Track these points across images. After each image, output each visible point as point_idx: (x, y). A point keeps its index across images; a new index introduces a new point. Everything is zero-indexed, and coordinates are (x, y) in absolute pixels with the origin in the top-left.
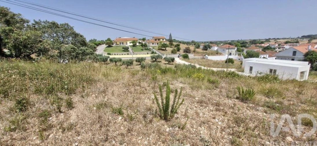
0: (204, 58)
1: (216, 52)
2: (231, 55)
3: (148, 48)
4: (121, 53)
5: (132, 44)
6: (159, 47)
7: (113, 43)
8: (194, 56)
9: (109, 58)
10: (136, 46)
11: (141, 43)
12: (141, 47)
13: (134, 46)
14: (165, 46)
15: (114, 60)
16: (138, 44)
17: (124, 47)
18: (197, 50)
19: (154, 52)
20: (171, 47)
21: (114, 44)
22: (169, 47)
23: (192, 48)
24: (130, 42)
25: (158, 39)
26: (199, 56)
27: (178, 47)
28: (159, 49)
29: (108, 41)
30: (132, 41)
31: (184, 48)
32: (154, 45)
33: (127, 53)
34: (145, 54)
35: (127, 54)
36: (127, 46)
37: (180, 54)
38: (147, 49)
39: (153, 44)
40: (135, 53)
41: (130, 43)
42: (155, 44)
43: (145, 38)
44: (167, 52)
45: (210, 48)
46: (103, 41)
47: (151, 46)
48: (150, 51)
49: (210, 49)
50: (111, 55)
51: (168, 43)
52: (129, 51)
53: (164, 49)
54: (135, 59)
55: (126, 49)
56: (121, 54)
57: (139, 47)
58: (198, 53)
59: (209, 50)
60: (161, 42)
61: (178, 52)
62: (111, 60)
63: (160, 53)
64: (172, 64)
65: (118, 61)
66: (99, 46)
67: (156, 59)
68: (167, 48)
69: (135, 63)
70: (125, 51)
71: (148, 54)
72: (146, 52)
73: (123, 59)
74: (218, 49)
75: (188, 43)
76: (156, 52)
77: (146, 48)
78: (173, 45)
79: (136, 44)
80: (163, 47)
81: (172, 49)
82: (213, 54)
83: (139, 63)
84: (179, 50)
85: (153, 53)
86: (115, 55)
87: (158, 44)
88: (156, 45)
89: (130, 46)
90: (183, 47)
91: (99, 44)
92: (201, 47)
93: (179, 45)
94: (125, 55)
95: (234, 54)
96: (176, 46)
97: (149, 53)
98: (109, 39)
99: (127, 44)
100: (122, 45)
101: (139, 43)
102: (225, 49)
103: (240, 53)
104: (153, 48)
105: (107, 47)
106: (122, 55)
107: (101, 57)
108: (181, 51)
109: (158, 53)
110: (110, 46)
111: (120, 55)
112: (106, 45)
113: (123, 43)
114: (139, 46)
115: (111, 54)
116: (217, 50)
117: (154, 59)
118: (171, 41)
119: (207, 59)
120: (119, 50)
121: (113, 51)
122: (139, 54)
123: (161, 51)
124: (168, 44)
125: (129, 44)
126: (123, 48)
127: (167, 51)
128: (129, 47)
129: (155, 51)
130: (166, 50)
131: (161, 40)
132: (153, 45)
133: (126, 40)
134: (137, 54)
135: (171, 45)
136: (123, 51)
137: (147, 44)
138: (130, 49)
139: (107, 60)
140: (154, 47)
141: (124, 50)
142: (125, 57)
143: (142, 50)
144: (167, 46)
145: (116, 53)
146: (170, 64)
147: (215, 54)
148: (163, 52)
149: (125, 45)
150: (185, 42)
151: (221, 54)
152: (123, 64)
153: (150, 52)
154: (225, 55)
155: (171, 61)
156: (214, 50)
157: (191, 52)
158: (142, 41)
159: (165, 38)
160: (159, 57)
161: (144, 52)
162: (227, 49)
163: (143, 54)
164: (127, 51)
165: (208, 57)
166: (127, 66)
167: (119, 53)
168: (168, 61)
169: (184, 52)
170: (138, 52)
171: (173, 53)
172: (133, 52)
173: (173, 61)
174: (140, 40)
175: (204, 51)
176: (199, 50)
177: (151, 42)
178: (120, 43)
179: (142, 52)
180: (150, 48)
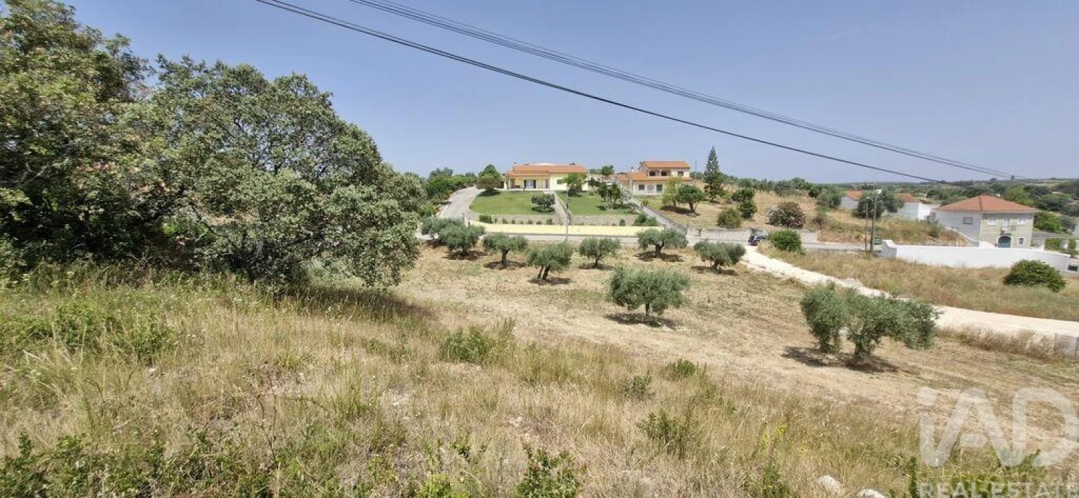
0: (876, 254)
1: (928, 229)
2: (1009, 246)
3: (625, 202)
4: (526, 218)
5: (564, 187)
6: (665, 201)
7: (502, 183)
8: (822, 240)
9: (483, 233)
10: (581, 194)
11: (597, 184)
12: (599, 197)
13: (574, 192)
14: (689, 196)
15: (499, 243)
16: (585, 187)
17: (538, 195)
18: (831, 215)
19: (648, 217)
20: (714, 202)
21: (505, 185)
22: (705, 200)
23: (808, 207)
24: (561, 178)
25: (661, 170)
26: (843, 240)
27: (747, 201)
28: (665, 208)
29: (487, 176)
30: (567, 176)
31: (775, 208)
32: (645, 192)
33: (547, 217)
34: (614, 225)
35: (545, 221)
36: (546, 192)
37: (754, 231)
38: (622, 206)
39: (642, 187)
40: (575, 217)
41: (559, 182)
42: (650, 188)
43: (612, 167)
44: (698, 218)
45: (892, 209)
46: (473, 175)
47: (635, 197)
48: (631, 213)
49: (895, 216)
50: (491, 223)
51: (701, 186)
52: (553, 210)
53: (687, 206)
54: (578, 241)
55: (544, 205)
56: (527, 220)
57: (590, 197)
58: (837, 228)
59: (887, 220)
60: (673, 182)
61: (745, 223)
62: (489, 244)
63: (671, 221)
64: (731, 273)
65: (512, 247)
66: (459, 191)
67: (659, 248)
68: (700, 207)
69: (576, 258)
70: (540, 211)
71: (622, 223)
72: (616, 216)
73: (531, 240)
74: (933, 214)
75: (781, 188)
76: (654, 219)
77: (618, 202)
78: (722, 194)
79: (579, 188)
80: (682, 202)
81: (720, 210)
82: (909, 234)
83: (592, 261)
84: (748, 212)
85: (642, 221)
86: (505, 222)
87: (659, 188)
88: (654, 192)
89: (557, 192)
90: (766, 203)
91: (461, 185)
92: (849, 202)
93: (750, 195)
94: (539, 223)
95: (1027, 240)
96: (735, 198)
97: (627, 222)
98: (490, 170)
99: (547, 186)
100: (530, 189)
101: (592, 183)
102: (976, 217)
103: (1053, 236)
104: (645, 204)
105: (483, 194)
106: (530, 223)
107: (458, 230)
108: (756, 216)
109: (663, 225)
110: (490, 192)
111: (522, 223)
112: (480, 188)
113: (535, 181)
114: (591, 194)
115: (493, 220)
116: (929, 221)
117: (652, 248)
118: (714, 180)
119: (893, 259)
120: (521, 207)
121: (498, 209)
122: (591, 225)
123: (674, 215)
124: (703, 191)
125: (555, 186)
126: (534, 200)
127: (698, 215)
128: (556, 196)
129: (650, 214)
130: (692, 211)
131: (674, 174)
132: (641, 193)
133: (547, 173)
134: (582, 224)
135: (713, 194)
136: (533, 209)
137: (621, 186)
138: (558, 205)
139: (474, 243)
140: (650, 200)
141: (536, 205)
142: (540, 232)
143: (602, 208)
144: (700, 199)
145: (509, 218)
146: (720, 272)
147: (923, 236)
148: (683, 219)
149: (541, 189)
151: (951, 238)
152: (530, 264)
153: (633, 218)
154: (977, 244)
155: (727, 258)
156: (913, 218)
157: (805, 226)
158: (601, 176)
159: (688, 168)
160: (672, 238)
161: (611, 217)
162: (987, 216)
163: (603, 225)
164: (547, 209)
165: (895, 249)
166: (544, 268)
167: (518, 218)
168: (711, 259)
169: (772, 224)
170: (587, 217)
171: (725, 224)
172: (569, 217)
173: (735, 261)
174: (593, 172)
175: (861, 223)
176: (840, 218)
177: (634, 181)
178: (525, 181)
179: (603, 217)
180: (633, 201)
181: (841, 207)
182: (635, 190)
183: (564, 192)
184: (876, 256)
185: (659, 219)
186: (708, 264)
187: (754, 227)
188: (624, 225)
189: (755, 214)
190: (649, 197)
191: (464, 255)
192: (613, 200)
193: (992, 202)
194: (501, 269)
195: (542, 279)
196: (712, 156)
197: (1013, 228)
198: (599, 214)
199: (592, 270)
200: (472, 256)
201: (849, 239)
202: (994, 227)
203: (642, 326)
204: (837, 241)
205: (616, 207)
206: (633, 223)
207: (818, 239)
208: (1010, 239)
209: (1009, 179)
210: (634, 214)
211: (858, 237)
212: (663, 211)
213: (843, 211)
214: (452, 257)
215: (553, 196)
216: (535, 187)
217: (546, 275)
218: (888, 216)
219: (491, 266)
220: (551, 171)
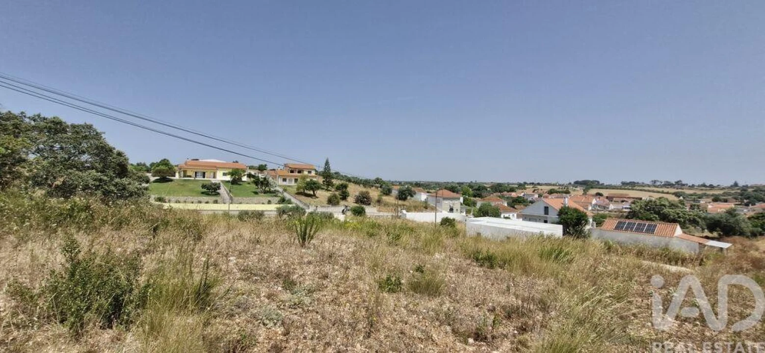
0: (399, 217)
1: (424, 205)
3: (272, 189)
4: (196, 199)
5: (228, 178)
6: (298, 189)
7: (175, 173)
8: (379, 211)
10: (241, 183)
11: (253, 176)
12: (254, 186)
13: (236, 182)
14: (313, 186)
16: (245, 179)
17: (207, 183)
18: (385, 198)
19: (287, 199)
20: (327, 190)
21: (177, 174)
22: (322, 189)
23: (374, 193)
24: (226, 172)
25: (297, 170)
26: (388, 211)
27: (344, 190)
28: (298, 194)
29: (162, 167)
30: (230, 171)
31: (357, 194)
32: (286, 183)
33: (214, 198)
34: (263, 204)
35: (212, 201)
36: (213, 181)
37: (346, 207)
38: (270, 192)
39: (284, 180)
40: (235, 199)
41: (224, 174)
42: (290, 181)
43: (266, 165)
44: (317, 199)
45: (412, 196)
47: (280, 186)
48: (276, 196)
49: (413, 199)
50: (165, 202)
51: (320, 180)
52: (219, 194)
53: (311, 192)
55: (212, 190)
56: (197, 201)
57: (248, 186)
58: (386, 205)
59: (410, 201)
60: (304, 178)
61: (342, 203)
63: (300, 201)
68: (319, 193)
70: (207, 194)
71: (269, 202)
72: (265, 198)
74: (427, 198)
76: (290, 200)
77: (267, 189)
78: (333, 185)
79: (240, 179)
80: (308, 189)
81: (329, 195)
82: (417, 208)
84: (344, 197)
85: (283, 200)
86: (177, 202)
87: (296, 180)
88: (293, 183)
89: (223, 181)
90: (354, 190)
92: (395, 192)
93: (345, 187)
94: (207, 203)
95: (459, 211)
96: (338, 188)
97: (272, 202)
98: (165, 162)
99: (214, 177)
100: (200, 178)
101: (250, 176)
102: (441, 199)
103: (469, 208)
104: (285, 190)
105: (157, 181)
106: (200, 202)
109: (296, 201)
110: (163, 180)
111: (192, 203)
112: (154, 175)
113: (204, 173)
114: (249, 184)
115: (167, 201)
116: (426, 202)
118: (328, 176)
120: (192, 191)
121: (172, 192)
122: (247, 203)
123: (303, 198)
124: (322, 183)
125: (220, 177)
126: (204, 186)
127: (317, 198)
128: (222, 184)
129: (287, 196)
130: (314, 195)
131: (306, 173)
132: (284, 183)
133: (215, 168)
134: (241, 203)
136: (203, 193)
137: (271, 180)
138: (223, 191)
140: (288, 188)
141: (205, 190)
142: (208, 209)
143: (256, 193)
144: (318, 188)
145: (182, 199)
147: (422, 208)
148: (308, 200)
149: (209, 179)
150: (361, 180)
151: (433, 209)
153: (277, 199)
154: (441, 212)
156: (420, 200)
157: (372, 203)
158: (257, 171)
159: (315, 169)
161: (261, 198)
162: (445, 199)
163: (256, 204)
164: (213, 193)
165: (406, 215)
167: (190, 199)
169: (356, 203)
170: (245, 199)
171: (331, 203)
172: (231, 198)
174: (251, 168)
175: (398, 202)
176: (390, 200)
177: (279, 176)
178: (196, 173)
179: (256, 198)
180: (278, 188)
181: (391, 194)
182: (280, 182)
183: (228, 182)
185: (293, 200)
187: (346, 204)
188: (270, 204)
189: (349, 198)
190: (289, 186)
192: (264, 188)
198: (254, 196)
201: (391, 210)
204: (385, 211)
205: (265, 192)
206: (276, 202)
207: (377, 211)
210: (278, 197)
211: (394, 209)
212: (296, 195)
213: (391, 196)
215: (219, 184)
216: (204, 177)
218: (410, 199)
220: (218, 166)
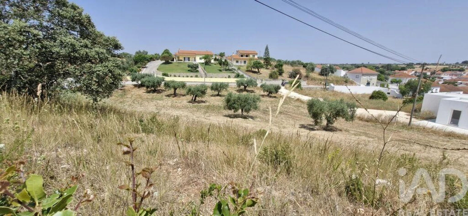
1: (345, 80)
2: (369, 86)
3: (230, 68)
4: (185, 74)
5: (203, 61)
6: (247, 68)
7: (173, 59)
9: (164, 80)
10: (211, 64)
11: (218, 60)
12: (219, 66)
13: (207, 63)
14: (257, 65)
15: (172, 85)
16: (212, 61)
17: (191, 64)
18: (312, 75)
19: (240, 75)
20: (267, 69)
21: (175, 59)
22: (264, 68)
23: (303, 71)
24: (201, 57)
25: (245, 54)
26: (316, 84)
27: (280, 68)
28: (247, 71)
29: (166, 55)
30: (204, 56)
31: (291, 71)
32: (239, 64)
33: (196, 74)
34: (225, 78)
35: (195, 75)
36: (194, 63)
37: (283, 80)
38: (229, 70)
39: (237, 62)
40: (208, 74)
41: (200, 59)
42: (241, 62)
43: (224, 53)
44: (261, 75)
45: (333, 72)
46: (158, 55)
47: (235, 66)
48: (233, 73)
49: (333, 75)
50: (168, 76)
51: (262, 62)
52: (198, 71)
53: (257, 70)
54: (210, 84)
55: (193, 69)
56: (186, 76)
57: (215, 66)
58: (313, 79)
60: (251, 60)
61: (280, 77)
62: (167, 85)
63: (250, 76)
64: (275, 97)
65: (179, 87)
66: (152, 62)
67: (245, 87)
68: (262, 70)
69: (209, 91)
70: (192, 71)
71: (229, 77)
72: (227, 74)
73: (188, 84)
74: (346, 74)
75: (293, 64)
76: (243, 75)
77: (227, 68)
78: (271, 65)
79: (210, 61)
80: (255, 68)
81: (269, 72)
82: (338, 82)
83: (216, 93)
84: (281, 73)
85: (238, 76)
86: (175, 76)
87: (245, 62)
88: (243, 64)
89: (200, 63)
90: (288, 69)
91: (152, 59)
92: (318, 70)
93: (282, 66)
94: (192, 77)
95: (375, 84)
96: (276, 67)
97: (231, 76)
98: (167, 51)
99: (195, 60)
100: (187, 61)
101: (215, 59)
102: (360, 75)
103: (382, 82)
104: (239, 69)
105: (163, 64)
106: (188, 77)
107: (150, 79)
108: (284, 75)
109: (247, 77)
110: (167, 63)
111: (183, 77)
112: (162, 60)
113: (189, 58)
114: (215, 64)
115: (169, 75)
116: (344, 77)
117: (242, 87)
118: (267, 60)
119: (333, 91)
120: (183, 70)
121: (172, 70)
122: (216, 77)
123: (251, 74)
126: (189, 66)
127: (261, 74)
129: (241, 73)
130: (259, 72)
131: (251, 56)
132: (237, 64)
133: (195, 54)
134: (211, 77)
135: (267, 65)
136: (189, 71)
137: (228, 61)
138: (200, 69)
139: (160, 85)
141: (190, 69)
142: (192, 81)
143: (220, 71)
144: (262, 67)
145: (177, 74)
146: (271, 97)
147: (343, 82)
148: (255, 75)
149: (192, 62)
150: (289, 61)
151: (352, 83)
152: (188, 94)
153: (234, 75)
154: (360, 85)
155: (274, 91)
156: (339, 76)
157: (302, 79)
158: (220, 57)
159: (257, 54)
160: (251, 83)
161: (224, 74)
162: (363, 75)
163: (221, 78)
164: (195, 71)
165: (334, 87)
166: (195, 96)
167: (182, 74)
168: (267, 91)
169: (290, 78)
170: (214, 74)
171: (272, 77)
172: (206, 74)
173: (277, 92)
174: (216, 55)
175: (322, 77)
176: (315, 75)
177: (234, 59)
178: (184, 58)
179: (221, 74)
180: (233, 67)
181: (315, 71)
182: (234, 63)
183: (203, 63)
184: (327, 90)
185: (245, 75)
186: (266, 93)
187: (283, 79)
188: (230, 78)
190: (240, 66)
191: (154, 91)
192: (225, 67)
193: (365, 70)
194: (173, 97)
195: (194, 101)
196: (267, 49)
197: (371, 79)
198: (220, 73)
199: (216, 97)
200: (159, 92)
201: (318, 84)
202: (365, 79)
203: (240, 119)
204: (313, 85)
205: (226, 70)
206: (234, 77)
207: (307, 84)
208: (370, 83)
209: (368, 63)
210: (234, 73)
211: (321, 83)
212: (247, 72)
213: (315, 73)
214: (149, 92)
215: (198, 64)
216: (189, 61)
217: (195, 99)
218: (331, 75)
219: (168, 96)
220: (196, 53)
